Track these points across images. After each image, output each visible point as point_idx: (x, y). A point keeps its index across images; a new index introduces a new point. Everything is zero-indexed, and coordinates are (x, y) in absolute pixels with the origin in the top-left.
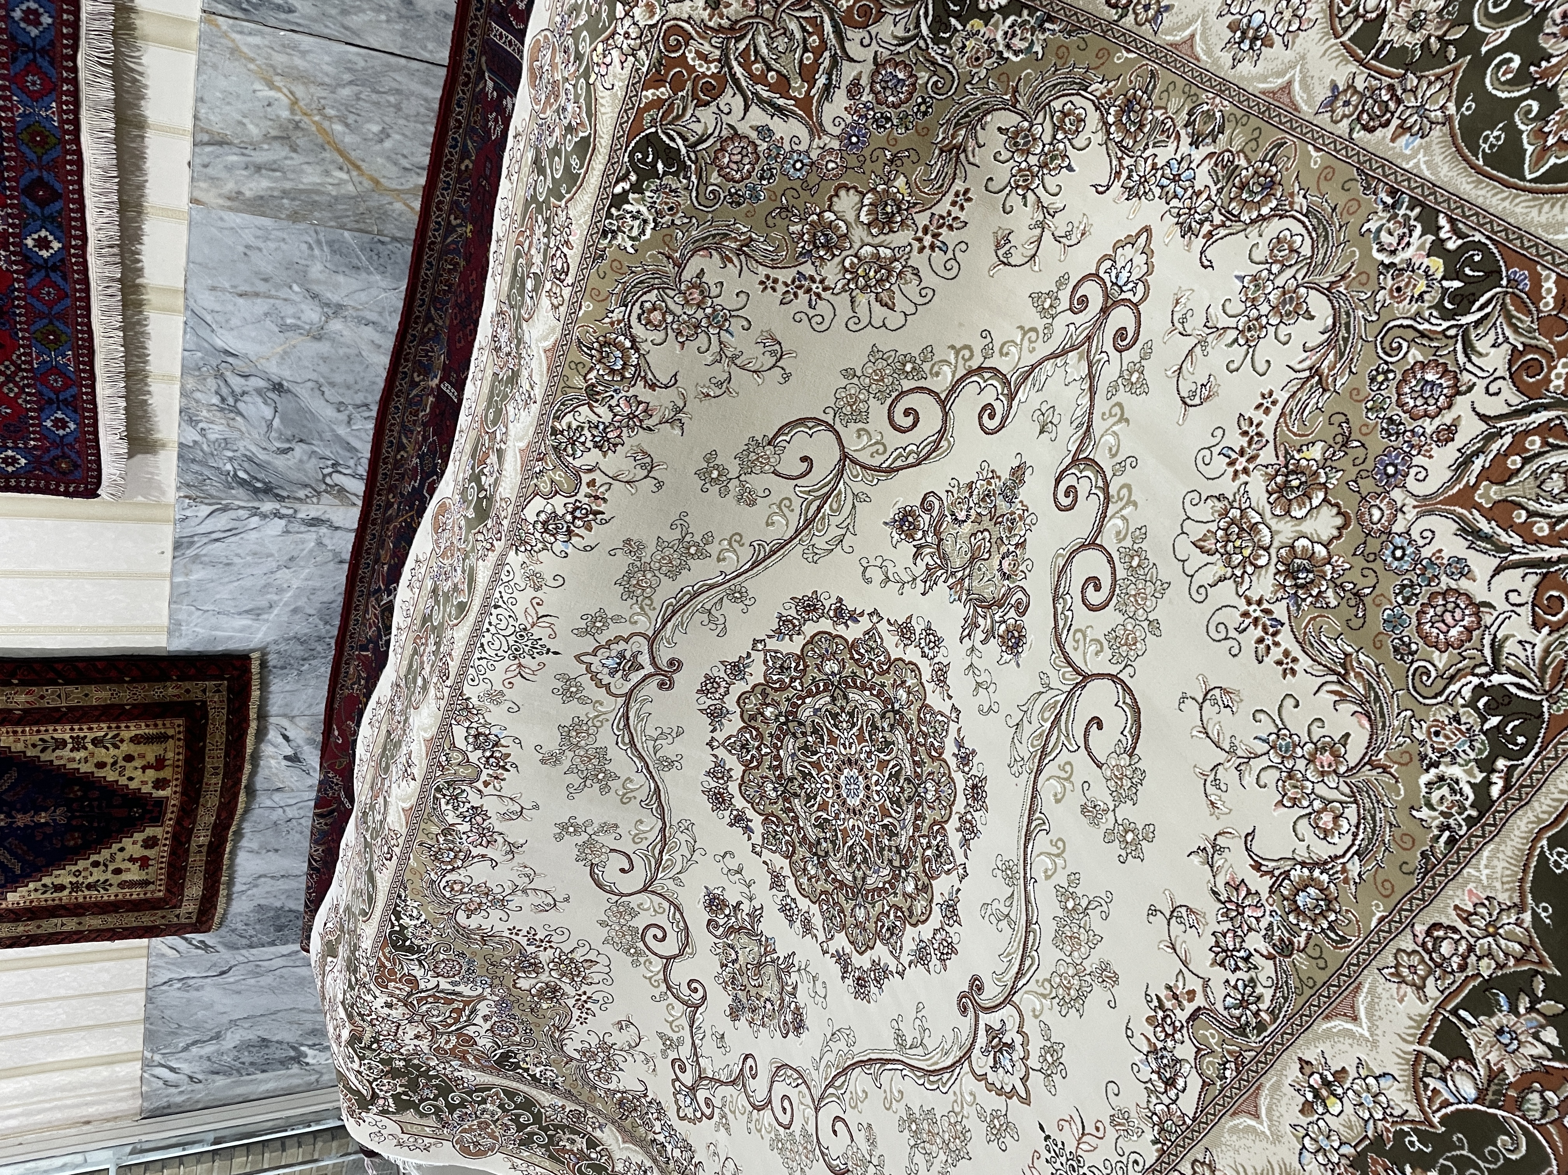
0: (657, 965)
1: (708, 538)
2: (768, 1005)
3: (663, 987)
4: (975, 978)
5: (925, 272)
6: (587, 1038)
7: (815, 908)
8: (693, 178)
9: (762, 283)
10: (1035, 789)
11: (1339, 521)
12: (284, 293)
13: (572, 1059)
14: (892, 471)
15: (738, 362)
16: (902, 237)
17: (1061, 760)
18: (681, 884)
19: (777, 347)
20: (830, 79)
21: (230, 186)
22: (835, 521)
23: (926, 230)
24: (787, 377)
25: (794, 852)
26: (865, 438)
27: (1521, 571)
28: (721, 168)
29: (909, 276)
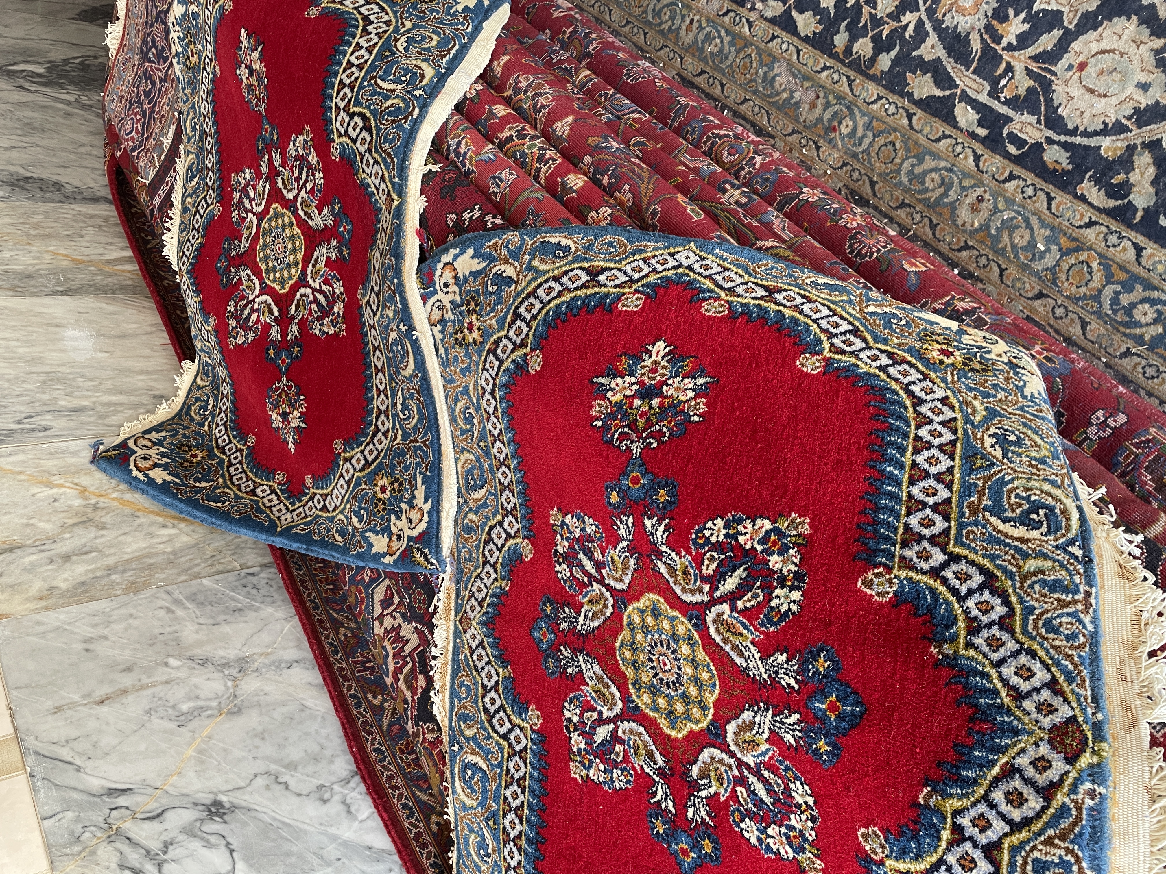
12: (161, 674)
21: (37, 586)
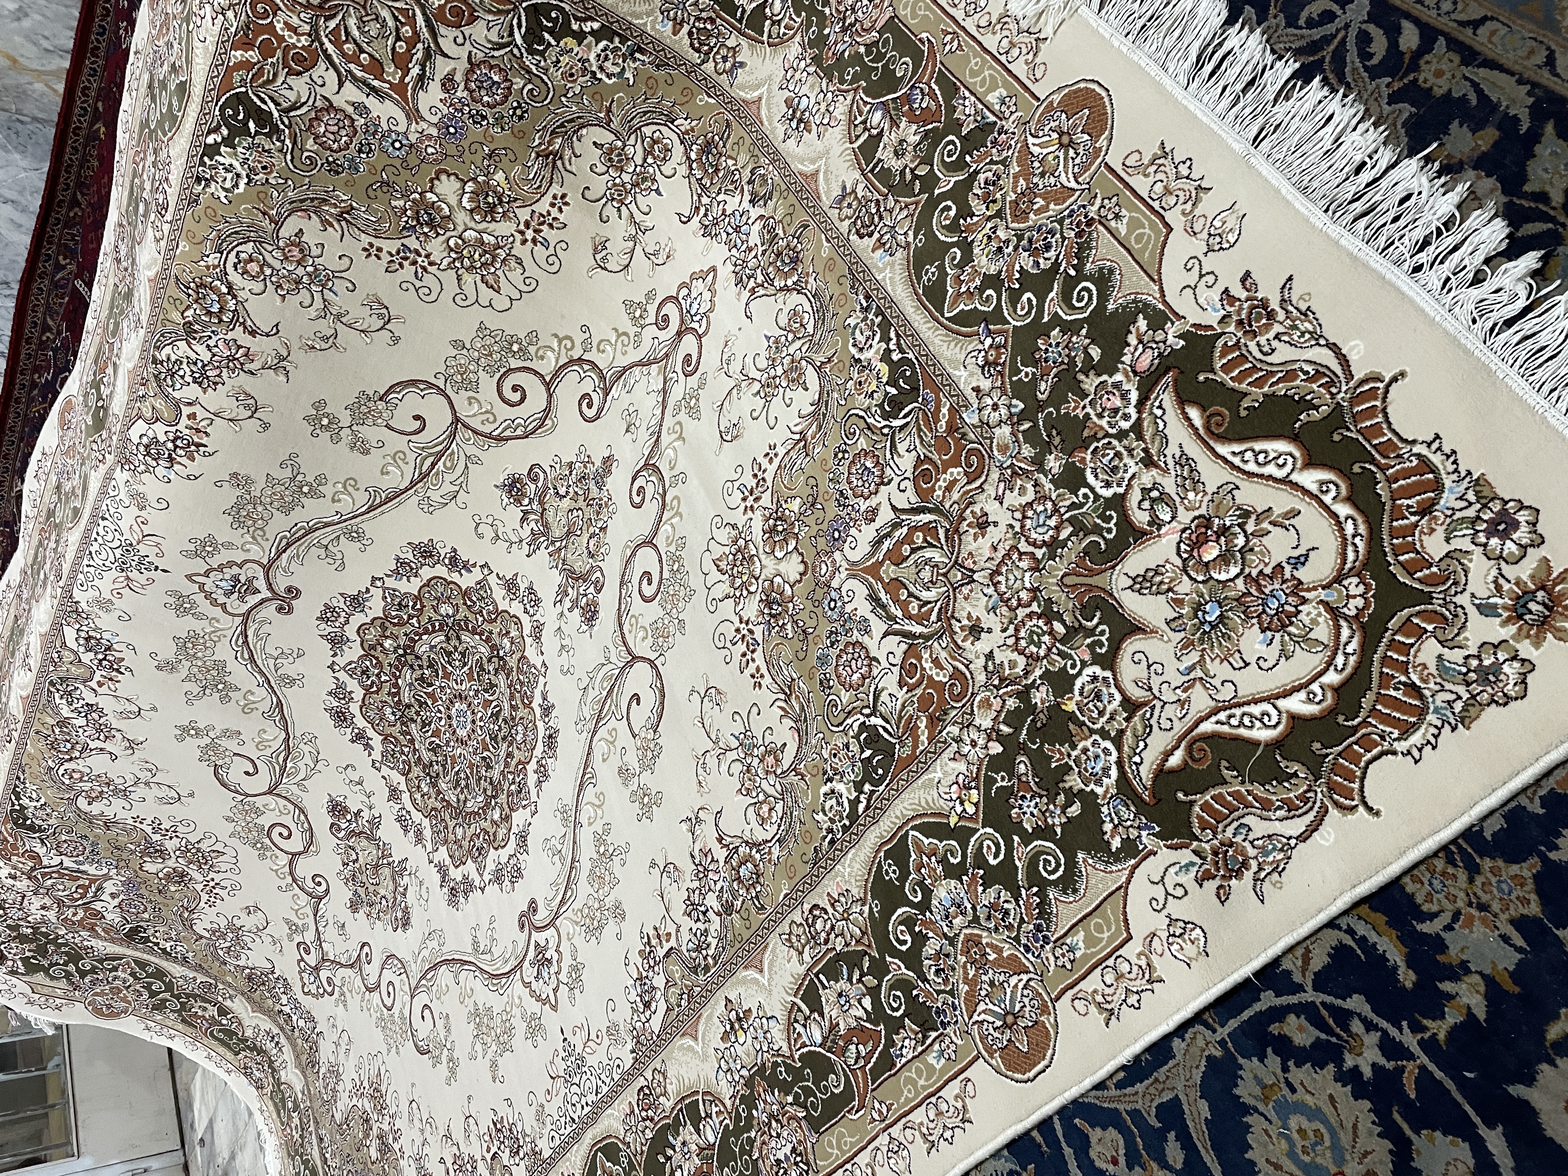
0: (284, 860)
1: (321, 479)
2: (384, 902)
3: (289, 879)
4: (533, 901)
5: (528, 262)
6: (216, 919)
7: (426, 822)
8: (287, 142)
9: (365, 249)
10: (590, 747)
11: (801, 568)
13: (201, 937)
14: (500, 439)
15: (344, 320)
16: (505, 228)
17: (609, 726)
18: (305, 790)
19: (384, 311)
20: (423, 69)
22: (448, 478)
23: (527, 225)
24: (396, 340)
25: (409, 771)
26: (476, 405)
27: (898, 638)
28: (317, 137)
29: (513, 264)
